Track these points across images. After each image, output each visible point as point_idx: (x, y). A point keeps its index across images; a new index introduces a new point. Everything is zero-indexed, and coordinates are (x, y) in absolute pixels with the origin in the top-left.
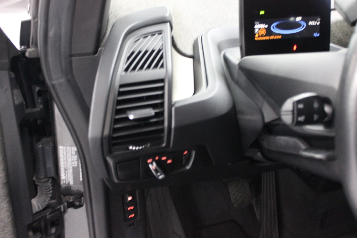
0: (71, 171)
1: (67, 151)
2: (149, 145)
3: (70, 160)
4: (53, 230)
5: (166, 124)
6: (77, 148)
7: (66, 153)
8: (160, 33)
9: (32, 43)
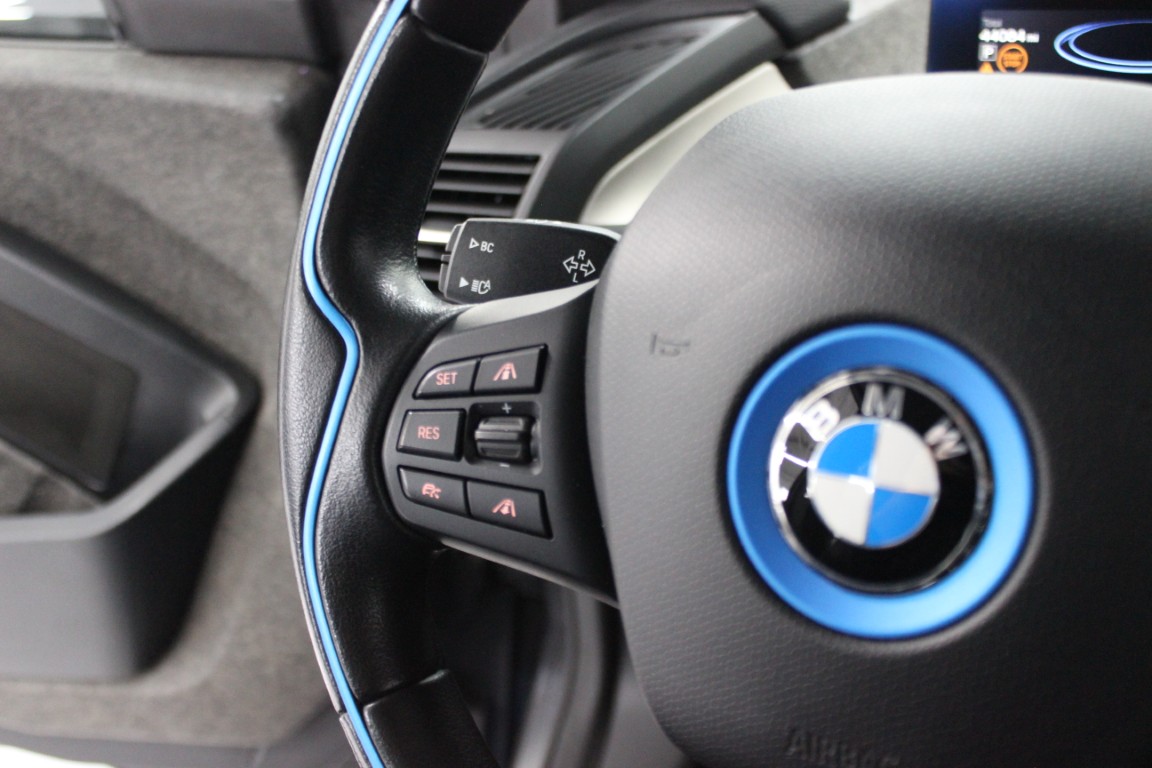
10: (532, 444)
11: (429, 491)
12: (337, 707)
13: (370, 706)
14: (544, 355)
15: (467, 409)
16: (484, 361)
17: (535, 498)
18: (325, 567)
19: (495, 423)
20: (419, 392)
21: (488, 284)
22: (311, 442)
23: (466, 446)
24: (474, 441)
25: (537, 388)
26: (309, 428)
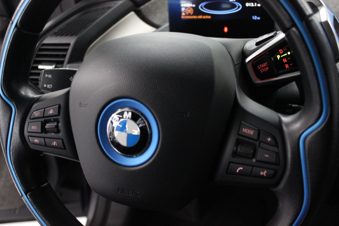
10: (59, 128)
11: (36, 141)
12: (21, 195)
13: (29, 194)
14: (60, 107)
15: (43, 121)
16: (46, 109)
17: (61, 140)
18: (14, 162)
19: (50, 124)
20: (31, 118)
21: (51, 86)
22: (6, 132)
23: (44, 130)
24: (45, 129)
25: (59, 115)
26: (5, 129)
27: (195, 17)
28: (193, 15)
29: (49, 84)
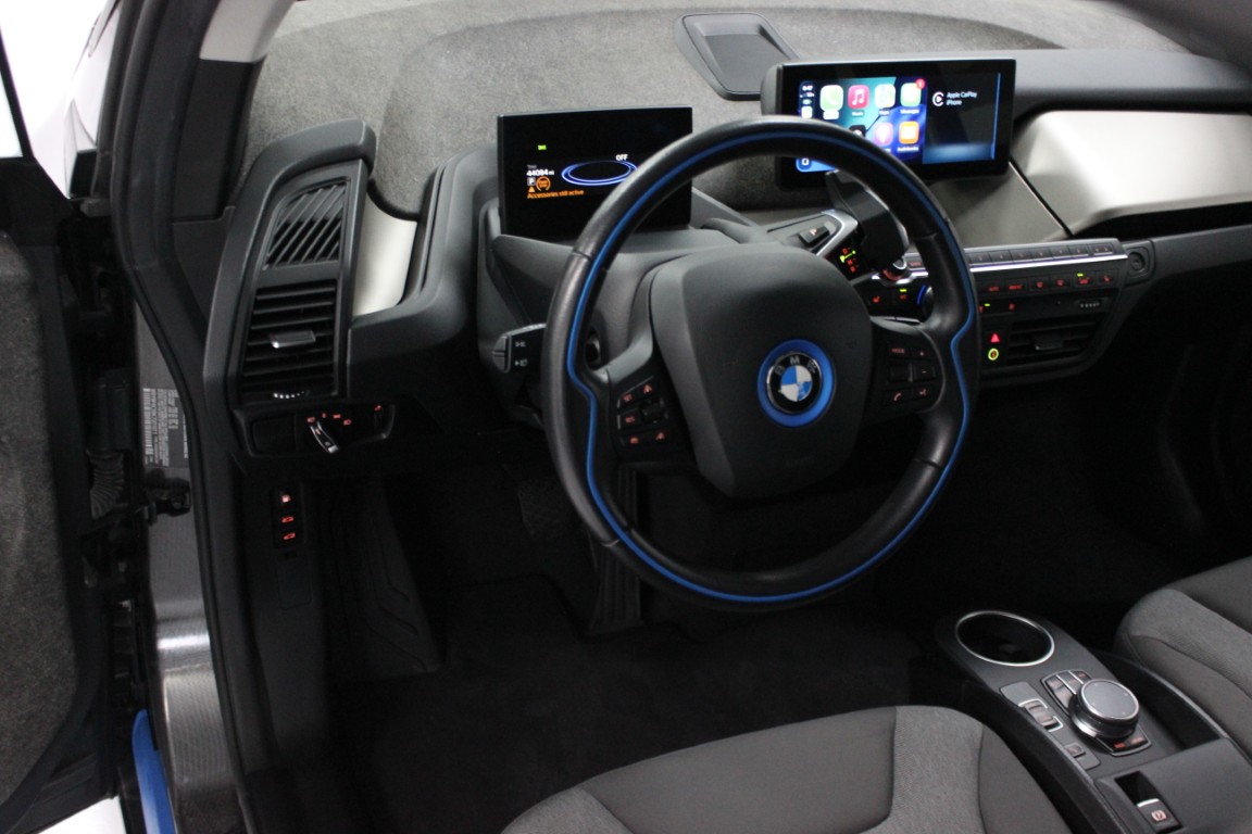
0: (165, 438)
1: (159, 397)
2: (308, 392)
3: (163, 416)
4: (122, 567)
5: (336, 359)
6: (180, 393)
7: (157, 401)
8: (341, 181)
9: (96, 190)
27: (554, 194)
28: (549, 191)
29: (522, 358)
